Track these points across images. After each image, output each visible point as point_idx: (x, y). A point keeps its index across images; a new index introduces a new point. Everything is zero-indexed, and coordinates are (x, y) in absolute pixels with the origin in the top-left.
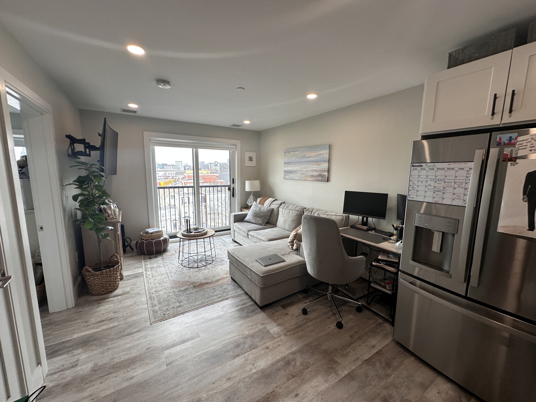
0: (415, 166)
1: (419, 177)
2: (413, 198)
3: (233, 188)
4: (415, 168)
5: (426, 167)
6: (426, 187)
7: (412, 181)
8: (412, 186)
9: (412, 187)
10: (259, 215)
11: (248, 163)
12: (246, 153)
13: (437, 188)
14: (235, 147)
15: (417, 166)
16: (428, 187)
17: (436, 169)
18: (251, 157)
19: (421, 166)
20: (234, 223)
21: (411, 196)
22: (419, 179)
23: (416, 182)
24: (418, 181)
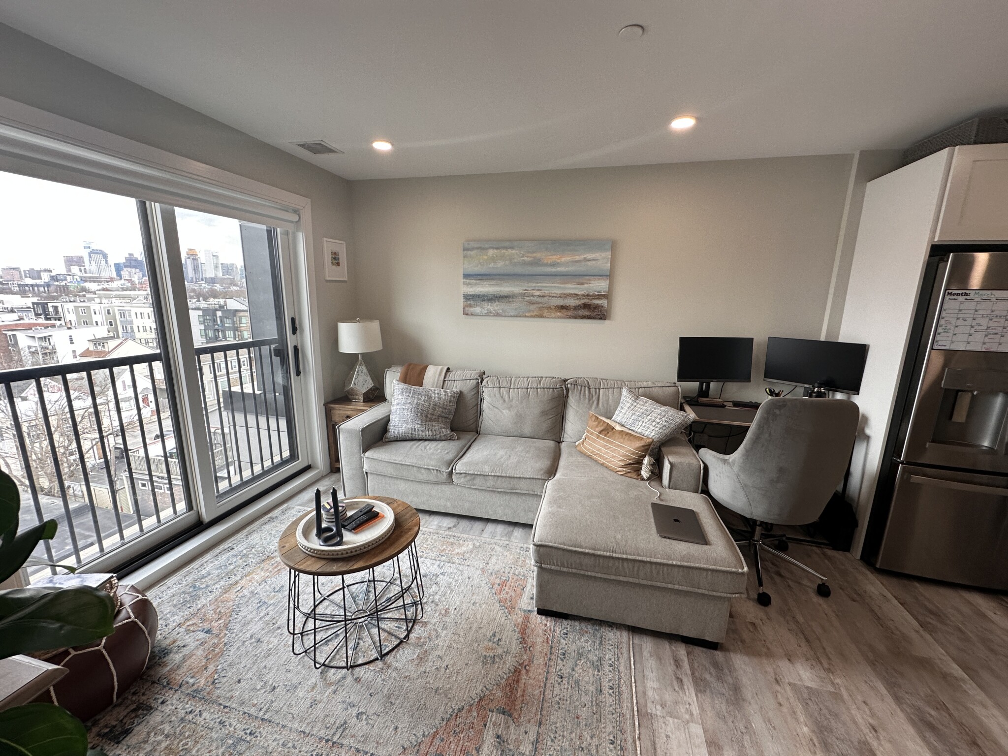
0: (955, 294)
1: (976, 313)
2: (945, 346)
3: (296, 349)
4: (952, 297)
5: (976, 296)
6: (973, 327)
7: (946, 319)
8: (943, 327)
9: (943, 329)
10: (432, 414)
11: (331, 273)
12: (325, 239)
13: (992, 329)
14: (295, 218)
15: (958, 294)
16: (976, 327)
17: (994, 300)
18: (335, 253)
19: (966, 294)
20: (365, 451)
21: (940, 343)
22: (960, 316)
23: (953, 321)
24: (958, 319)
